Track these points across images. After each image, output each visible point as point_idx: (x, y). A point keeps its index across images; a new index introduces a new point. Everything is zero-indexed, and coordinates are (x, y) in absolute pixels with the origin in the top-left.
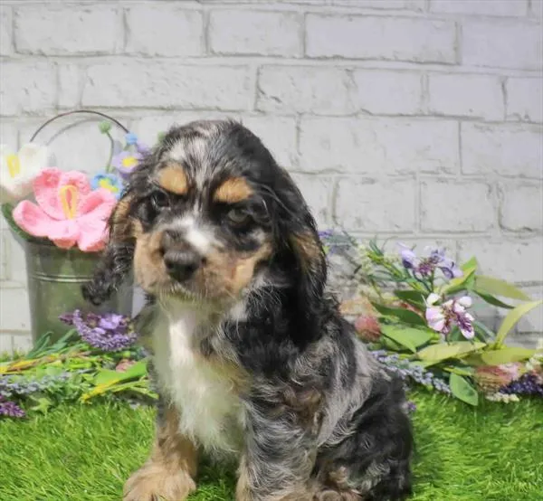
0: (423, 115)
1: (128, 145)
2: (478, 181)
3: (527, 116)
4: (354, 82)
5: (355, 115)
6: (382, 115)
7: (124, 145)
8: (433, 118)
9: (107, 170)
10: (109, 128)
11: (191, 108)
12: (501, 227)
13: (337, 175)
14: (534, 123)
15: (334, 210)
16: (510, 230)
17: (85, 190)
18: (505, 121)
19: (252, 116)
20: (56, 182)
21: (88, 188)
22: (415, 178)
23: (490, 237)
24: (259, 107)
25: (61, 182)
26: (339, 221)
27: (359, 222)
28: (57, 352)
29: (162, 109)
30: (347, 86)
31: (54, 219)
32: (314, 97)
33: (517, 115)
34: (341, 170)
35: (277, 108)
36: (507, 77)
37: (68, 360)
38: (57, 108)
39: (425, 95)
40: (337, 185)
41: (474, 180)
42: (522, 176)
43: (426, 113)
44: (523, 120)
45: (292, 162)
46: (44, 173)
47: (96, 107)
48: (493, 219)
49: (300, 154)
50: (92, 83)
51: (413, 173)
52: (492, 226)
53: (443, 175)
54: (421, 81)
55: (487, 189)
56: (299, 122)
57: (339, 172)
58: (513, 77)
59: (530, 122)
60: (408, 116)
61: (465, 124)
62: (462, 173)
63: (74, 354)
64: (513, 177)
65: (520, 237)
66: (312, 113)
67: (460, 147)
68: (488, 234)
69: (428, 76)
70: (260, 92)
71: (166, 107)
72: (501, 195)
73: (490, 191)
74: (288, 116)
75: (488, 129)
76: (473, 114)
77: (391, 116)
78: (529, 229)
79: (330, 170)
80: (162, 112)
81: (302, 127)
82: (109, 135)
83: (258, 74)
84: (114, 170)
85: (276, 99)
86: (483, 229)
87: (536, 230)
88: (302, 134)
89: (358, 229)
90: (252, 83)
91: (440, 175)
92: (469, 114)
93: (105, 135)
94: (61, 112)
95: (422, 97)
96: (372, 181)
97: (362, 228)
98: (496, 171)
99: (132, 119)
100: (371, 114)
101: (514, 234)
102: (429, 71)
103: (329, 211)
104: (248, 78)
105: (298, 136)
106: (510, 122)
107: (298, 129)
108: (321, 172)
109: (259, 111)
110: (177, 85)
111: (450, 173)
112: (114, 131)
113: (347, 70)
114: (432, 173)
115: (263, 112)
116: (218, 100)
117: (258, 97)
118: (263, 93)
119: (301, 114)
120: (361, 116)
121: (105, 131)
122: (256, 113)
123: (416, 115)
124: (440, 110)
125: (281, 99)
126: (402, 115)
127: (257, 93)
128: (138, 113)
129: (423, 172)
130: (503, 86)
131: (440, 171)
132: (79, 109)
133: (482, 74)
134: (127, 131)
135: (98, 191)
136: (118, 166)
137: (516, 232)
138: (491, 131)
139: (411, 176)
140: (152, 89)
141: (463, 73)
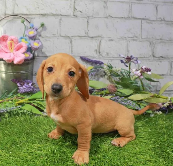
0: (130, 18)
2: (147, 40)
3: (164, 19)
4: (107, 6)
6: (116, 18)
7: (29, 27)
10: (24, 21)
11: (52, 14)
12: (154, 56)
13: (101, 38)
14: (166, 21)
16: (156, 57)
17: (16, 43)
18: (156, 20)
19: (72, 17)
20: (7, 40)
21: (17, 42)
22: (126, 39)
23: (150, 59)
24: (75, 14)
25: (8, 39)
26: (101, 54)
27: (107, 54)
28: (9, 97)
29: (42, 15)
30: (105, 7)
31: (6, 52)
33: (160, 18)
34: (102, 36)
35: (81, 15)
36: (158, 5)
37: (13, 100)
38: (6, 15)
39: (130, 10)
42: (161, 39)
43: (131, 17)
44: (163, 20)
45: (86, 33)
46: (3, 36)
47: (19, 14)
48: (151, 53)
49: (88, 31)
50: (17, 5)
51: (126, 38)
52: (151, 56)
53: (136, 39)
56: (88, 20)
57: (101, 37)
58: (160, 5)
59: (164, 21)
60: (125, 18)
61: (143, 21)
62: (142, 38)
63: (15, 98)
64: (158, 40)
65: (159, 60)
66: (92, 17)
68: (149, 58)
69: (132, 4)
70: (75, 9)
71: (43, 14)
72: (154, 45)
73: (150, 44)
74: (85, 17)
75: (151, 23)
76: (146, 18)
78: (162, 57)
79: (99, 36)
80: (42, 16)
83: (75, 2)
85: (81, 12)
87: (165, 57)
88: (89, 24)
89: (107, 56)
91: (134, 38)
92: (145, 18)
93: (23, 24)
94: (7, 16)
95: (129, 12)
96: (112, 40)
97: (108, 56)
99: (32, 18)
100: (112, 17)
101: (157, 59)
102: (132, 2)
103: (98, 50)
105: (88, 24)
106: (158, 21)
107: (88, 22)
108: (95, 37)
109: (75, 16)
110: (47, 6)
111: (137, 38)
114: (132, 38)
115: (76, 16)
117: (74, 11)
118: (76, 9)
119: (89, 17)
120: (109, 18)
123: (127, 18)
124: (135, 16)
126: (122, 18)
128: (33, 16)
129: (129, 37)
130: (157, 8)
131: (134, 37)
132: (13, 15)
133: (150, 4)
135: (21, 43)
137: (158, 58)
138: (152, 24)
139: (125, 39)
140: (38, 8)
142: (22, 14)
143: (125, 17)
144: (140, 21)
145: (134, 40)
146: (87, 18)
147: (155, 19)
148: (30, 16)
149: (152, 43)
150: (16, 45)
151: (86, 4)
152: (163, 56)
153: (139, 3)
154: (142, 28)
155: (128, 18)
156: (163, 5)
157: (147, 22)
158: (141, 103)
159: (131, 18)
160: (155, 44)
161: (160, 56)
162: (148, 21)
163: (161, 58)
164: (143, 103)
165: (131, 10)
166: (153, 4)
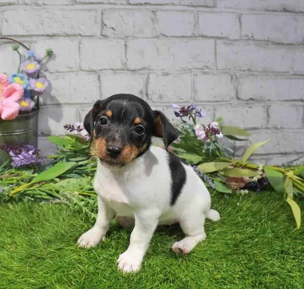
0: (196, 36)
1: (29, 57)
3: (252, 37)
4: (157, 18)
5: (158, 37)
6: (172, 37)
7: (27, 57)
8: (201, 38)
9: (18, 72)
11: (65, 35)
12: (238, 98)
13: (148, 71)
14: (256, 40)
15: (147, 91)
16: (243, 100)
22: (191, 72)
23: (231, 104)
24: (104, 33)
26: (150, 97)
27: (161, 97)
29: (48, 36)
30: (153, 20)
32: (134, 27)
34: (151, 68)
35: (114, 34)
36: (242, 14)
37: (4, 179)
39: (196, 24)
40: (148, 77)
41: (223, 72)
42: (249, 70)
43: (197, 35)
44: (250, 39)
48: (233, 94)
49: (127, 60)
50: (7, 21)
51: (190, 69)
52: (233, 98)
53: (206, 70)
54: (194, 17)
55: (230, 77)
56: (126, 42)
57: (150, 70)
59: (254, 40)
60: (187, 37)
61: (218, 41)
62: (217, 69)
63: (7, 175)
64: (245, 71)
65: (248, 104)
66: (133, 36)
67: (216, 54)
68: (230, 102)
69: (198, 14)
70: (103, 25)
72: (237, 80)
73: (232, 78)
74: (120, 38)
75: (231, 44)
77: (178, 37)
78: (252, 99)
80: (48, 38)
81: (128, 44)
82: (18, 52)
83: (102, 14)
84: (22, 72)
85: (113, 28)
86: (228, 99)
89: (160, 101)
90: (99, 20)
91: (204, 70)
92: (221, 36)
93: (16, 51)
95: (195, 27)
96: (167, 74)
97: (162, 101)
98: (235, 67)
102: (198, 11)
104: (96, 17)
106: (243, 40)
107: (126, 45)
108: (139, 70)
109: (103, 36)
110: (56, 21)
112: (21, 50)
113: (153, 11)
116: (80, 29)
117: (103, 27)
118: (105, 25)
119: (127, 37)
120: (161, 37)
121: (16, 49)
122: (102, 37)
125: (116, 29)
126: (183, 37)
127: (102, 25)
128: (35, 39)
131: (205, 68)
134: (28, 49)
136: (24, 69)
137: (246, 101)
138: (233, 45)
139: (189, 71)
140: (42, 24)
141: (217, 12)
142: (16, 36)
143: (188, 35)
144: (212, 41)
145: (205, 73)
146: (123, 39)
147: (237, 37)
148: (29, 39)
149: (234, 77)
150: (5, 89)
151: (121, 17)
152: (254, 98)
153: (211, 12)
154: (217, 52)
155: (194, 37)
156: (250, 14)
157: (225, 43)
158: (214, 178)
159: (198, 37)
160: (239, 78)
161: (248, 98)
162: (226, 41)
163: (251, 101)
164: (218, 176)
165: (198, 23)
166: (234, 13)
